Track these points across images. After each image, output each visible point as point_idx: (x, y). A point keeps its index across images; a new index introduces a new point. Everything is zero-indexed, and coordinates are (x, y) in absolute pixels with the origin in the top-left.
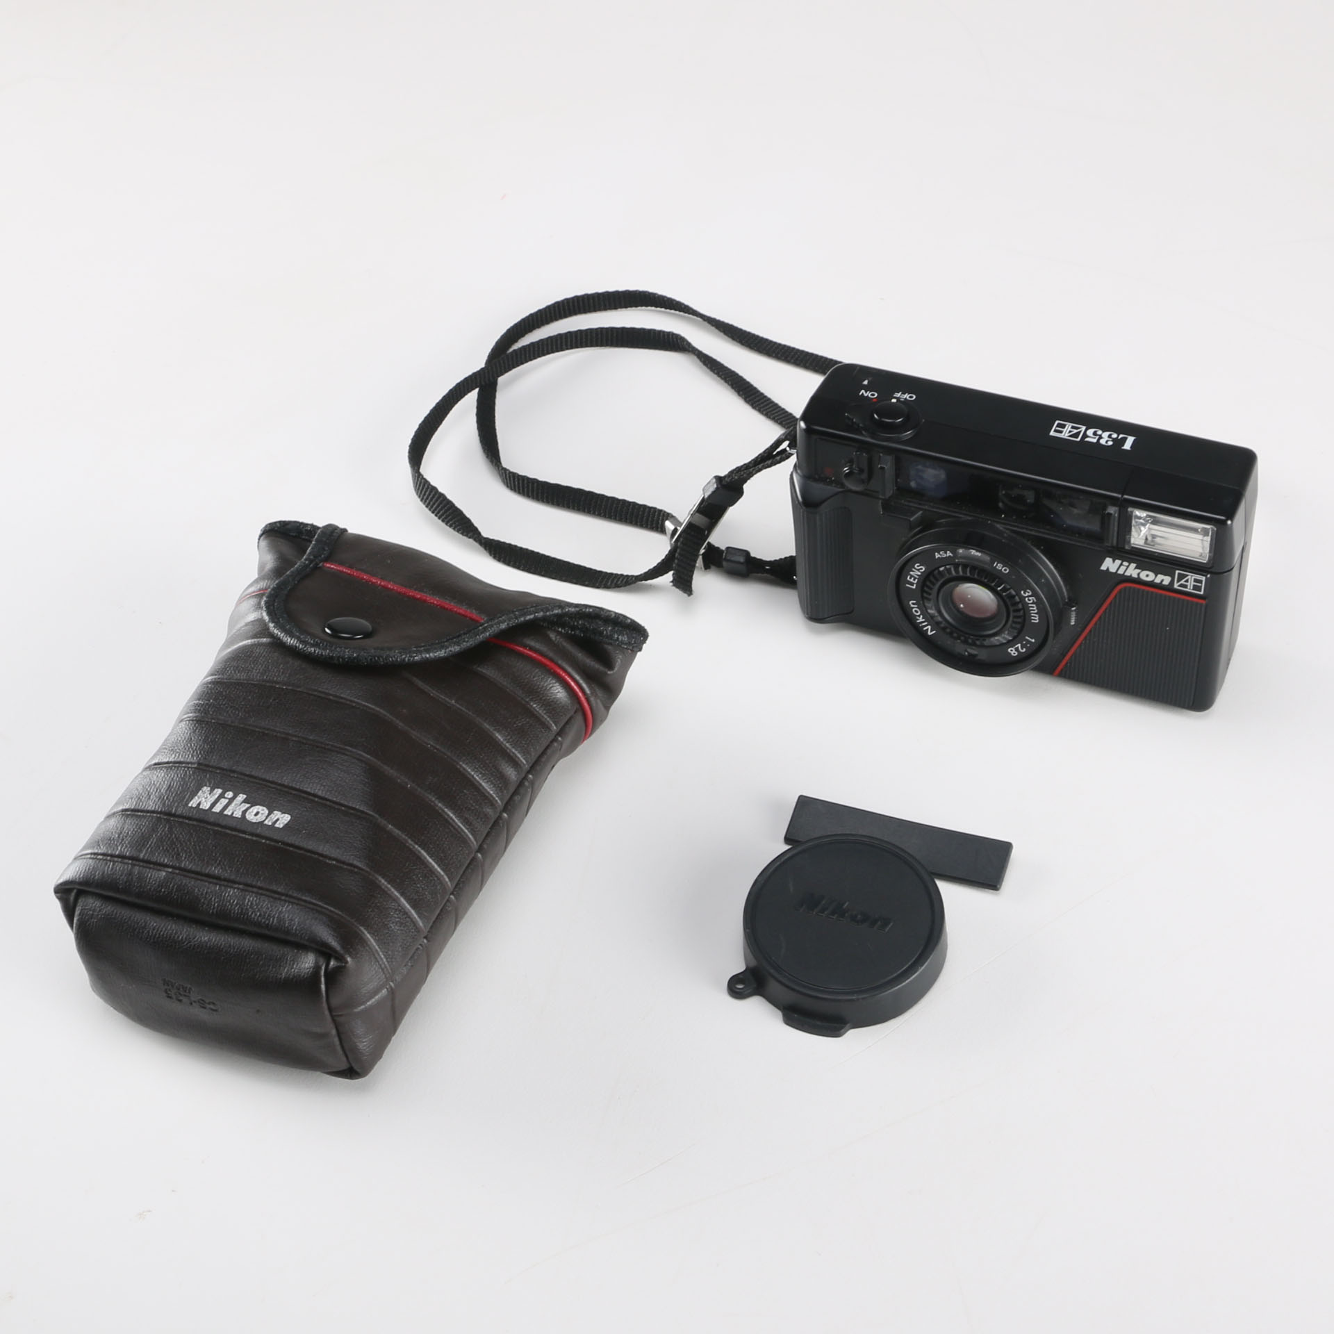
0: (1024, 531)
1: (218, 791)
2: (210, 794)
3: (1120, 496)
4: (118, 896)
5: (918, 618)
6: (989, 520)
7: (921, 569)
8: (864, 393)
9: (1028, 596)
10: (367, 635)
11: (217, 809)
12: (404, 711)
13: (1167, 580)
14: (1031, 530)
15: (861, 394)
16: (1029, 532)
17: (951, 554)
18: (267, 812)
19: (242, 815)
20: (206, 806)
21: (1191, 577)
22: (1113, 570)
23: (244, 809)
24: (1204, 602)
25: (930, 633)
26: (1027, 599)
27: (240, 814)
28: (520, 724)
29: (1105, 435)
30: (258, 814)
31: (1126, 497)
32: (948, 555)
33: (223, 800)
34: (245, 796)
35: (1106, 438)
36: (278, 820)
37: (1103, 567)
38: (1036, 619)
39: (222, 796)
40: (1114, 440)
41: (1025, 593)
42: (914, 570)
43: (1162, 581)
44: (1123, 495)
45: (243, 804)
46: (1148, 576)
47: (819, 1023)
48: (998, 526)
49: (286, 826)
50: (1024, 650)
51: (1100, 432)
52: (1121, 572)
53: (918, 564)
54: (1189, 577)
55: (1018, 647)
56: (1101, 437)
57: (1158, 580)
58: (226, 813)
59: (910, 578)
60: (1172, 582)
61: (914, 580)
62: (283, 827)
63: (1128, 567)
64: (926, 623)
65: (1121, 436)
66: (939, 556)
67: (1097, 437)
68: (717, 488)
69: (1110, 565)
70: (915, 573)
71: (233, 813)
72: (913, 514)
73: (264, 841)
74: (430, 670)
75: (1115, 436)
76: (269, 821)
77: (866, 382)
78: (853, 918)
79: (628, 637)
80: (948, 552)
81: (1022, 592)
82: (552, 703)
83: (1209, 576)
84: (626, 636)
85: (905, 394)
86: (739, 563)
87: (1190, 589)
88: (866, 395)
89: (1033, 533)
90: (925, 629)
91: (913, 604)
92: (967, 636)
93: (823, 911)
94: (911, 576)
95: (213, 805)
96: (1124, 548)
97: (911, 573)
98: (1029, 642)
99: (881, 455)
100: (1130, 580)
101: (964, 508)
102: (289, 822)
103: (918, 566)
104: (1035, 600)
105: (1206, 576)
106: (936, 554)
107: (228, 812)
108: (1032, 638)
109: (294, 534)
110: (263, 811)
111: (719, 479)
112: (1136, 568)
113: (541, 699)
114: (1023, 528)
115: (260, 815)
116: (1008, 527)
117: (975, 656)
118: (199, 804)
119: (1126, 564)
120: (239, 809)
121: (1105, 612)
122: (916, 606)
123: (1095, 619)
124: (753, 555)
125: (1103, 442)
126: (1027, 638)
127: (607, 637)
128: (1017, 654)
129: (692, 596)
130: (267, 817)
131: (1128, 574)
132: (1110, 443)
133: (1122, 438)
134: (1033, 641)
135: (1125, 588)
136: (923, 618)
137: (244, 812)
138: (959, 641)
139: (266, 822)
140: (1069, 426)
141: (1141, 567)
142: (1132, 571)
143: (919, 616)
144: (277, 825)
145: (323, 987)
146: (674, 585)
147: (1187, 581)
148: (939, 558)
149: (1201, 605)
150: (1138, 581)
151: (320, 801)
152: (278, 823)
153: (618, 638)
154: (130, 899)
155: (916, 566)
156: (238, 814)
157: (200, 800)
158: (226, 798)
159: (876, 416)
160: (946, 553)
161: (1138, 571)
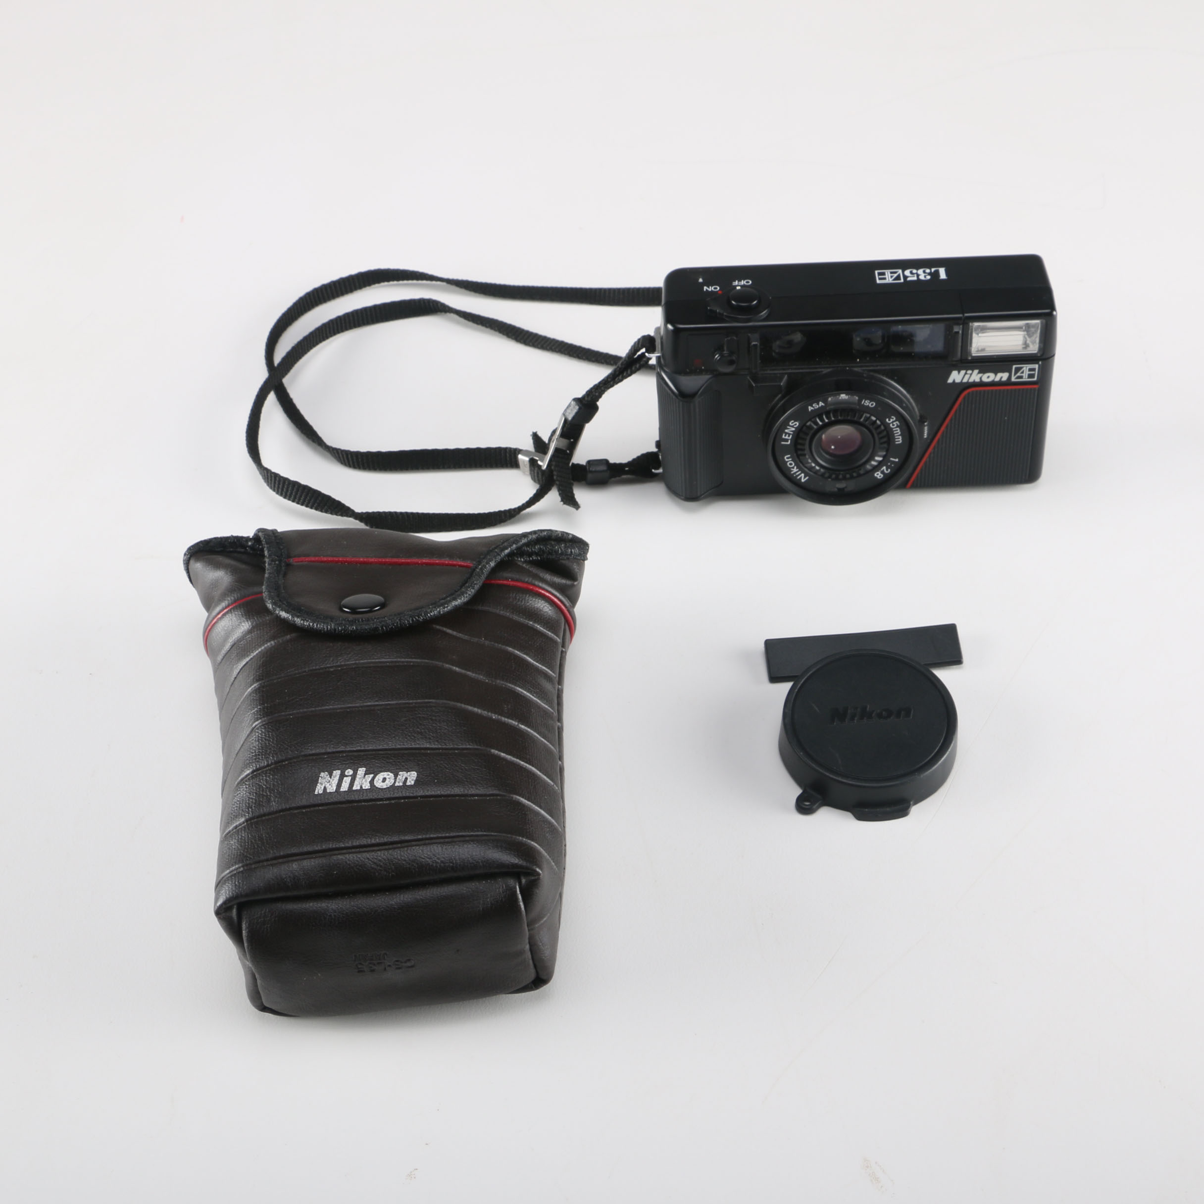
0: (879, 368)
1: (337, 773)
2: (331, 777)
3: (961, 315)
4: (289, 894)
5: (792, 469)
6: (846, 367)
7: (796, 425)
8: (708, 289)
9: (893, 422)
10: (383, 606)
11: (345, 787)
12: (454, 657)
13: (1004, 376)
14: (885, 366)
15: (705, 290)
16: (883, 368)
17: (823, 404)
18: (392, 775)
19: (371, 786)
20: (332, 788)
21: (1026, 368)
22: (958, 380)
23: (370, 779)
24: (1036, 387)
25: (803, 480)
26: (891, 425)
27: (369, 785)
28: (538, 644)
29: (920, 271)
30: (385, 780)
31: (966, 315)
32: (820, 405)
33: (345, 778)
34: (364, 769)
35: (923, 275)
36: (406, 779)
37: (950, 381)
38: (899, 440)
39: (342, 776)
40: (930, 274)
41: (889, 420)
42: (788, 427)
43: (1001, 378)
44: (963, 314)
45: (367, 776)
46: (989, 377)
47: (888, 809)
48: (856, 369)
49: (417, 781)
50: (889, 470)
51: (915, 271)
52: (965, 380)
53: (793, 421)
54: (1025, 368)
55: (883, 470)
56: (918, 275)
57: (997, 379)
58: (355, 788)
59: (785, 436)
60: (1010, 377)
61: (789, 436)
62: (415, 783)
63: (971, 374)
64: (799, 472)
65: (933, 270)
66: (812, 408)
67: (916, 275)
68: (580, 409)
69: (956, 377)
70: (790, 430)
71: (361, 787)
72: (781, 379)
73: (403, 801)
74: (456, 618)
75: (928, 271)
76: (399, 782)
77: (701, 280)
78: (880, 716)
79: (578, 549)
80: (820, 403)
81: (887, 420)
82: (550, 621)
83: (1040, 363)
84: (576, 549)
85: (741, 281)
86: (603, 471)
87: (1025, 378)
88: (710, 290)
89: (887, 367)
90: (799, 477)
91: (788, 458)
92: (838, 473)
93: (852, 719)
94: (786, 433)
95: (339, 785)
96: (967, 359)
97: (786, 431)
98: (893, 462)
99: (749, 335)
100: (974, 385)
101: (822, 362)
102: (417, 777)
103: (792, 423)
104: (899, 424)
105: (1038, 363)
106: (809, 407)
107: (356, 787)
108: (896, 458)
109: (219, 549)
110: (389, 776)
111: (577, 400)
112: (979, 373)
113: (541, 620)
114: (877, 366)
115: (388, 780)
116: (865, 368)
117: (843, 489)
118: (325, 788)
119: (969, 372)
120: (366, 781)
121: (951, 420)
122: (790, 459)
123: (943, 428)
124: (612, 461)
125: (922, 277)
126: (891, 459)
127: (562, 554)
128: (882, 476)
129: (580, 509)
130: (395, 779)
131: (971, 380)
132: (929, 277)
133: (935, 271)
134: (897, 460)
135: (969, 394)
136: (797, 468)
137: (372, 782)
138: (830, 480)
139: (397, 784)
140: (888, 273)
141: (982, 371)
142: (975, 376)
143: (793, 468)
144: (408, 783)
145: (522, 904)
146: (564, 503)
147: (1023, 372)
148: (812, 410)
149: (1035, 389)
150: (981, 384)
151: (432, 751)
152: (408, 781)
153: (571, 552)
154: (302, 892)
155: (790, 424)
156: (367, 786)
157: (324, 785)
158: (347, 776)
159: (733, 302)
160: (818, 404)
161: (980, 375)
